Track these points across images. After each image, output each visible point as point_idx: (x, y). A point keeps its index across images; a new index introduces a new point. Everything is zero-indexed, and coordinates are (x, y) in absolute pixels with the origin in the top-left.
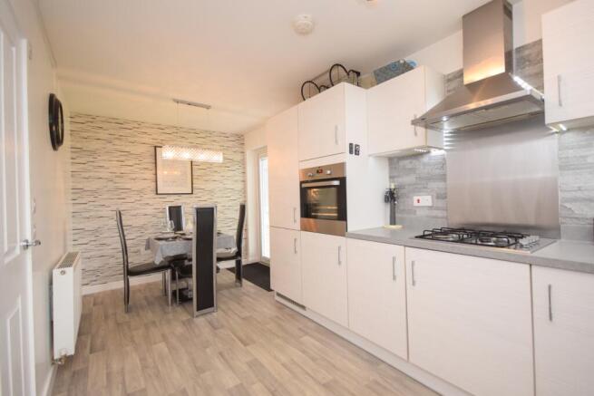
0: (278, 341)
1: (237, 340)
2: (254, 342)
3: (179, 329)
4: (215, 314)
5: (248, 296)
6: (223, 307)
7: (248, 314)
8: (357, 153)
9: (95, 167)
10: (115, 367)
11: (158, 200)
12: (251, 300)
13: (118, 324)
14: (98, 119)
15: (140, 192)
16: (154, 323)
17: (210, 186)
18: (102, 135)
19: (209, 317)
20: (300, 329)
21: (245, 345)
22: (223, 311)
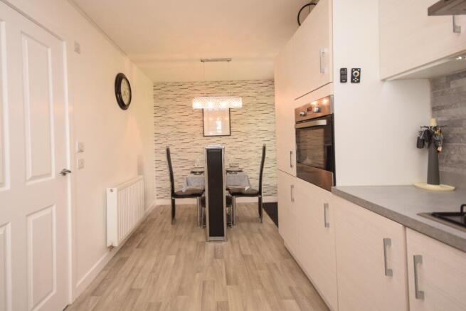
0: (259, 292)
1: (224, 275)
2: (237, 284)
3: (192, 248)
4: (223, 243)
5: (262, 234)
6: (234, 239)
7: (249, 252)
8: (356, 79)
9: (166, 118)
10: (140, 263)
11: (205, 141)
12: (261, 238)
13: (162, 231)
14: (168, 84)
15: (193, 135)
16: (181, 236)
17: (246, 128)
18: (171, 95)
19: (218, 244)
20: (291, 288)
21: (228, 283)
22: (232, 242)
